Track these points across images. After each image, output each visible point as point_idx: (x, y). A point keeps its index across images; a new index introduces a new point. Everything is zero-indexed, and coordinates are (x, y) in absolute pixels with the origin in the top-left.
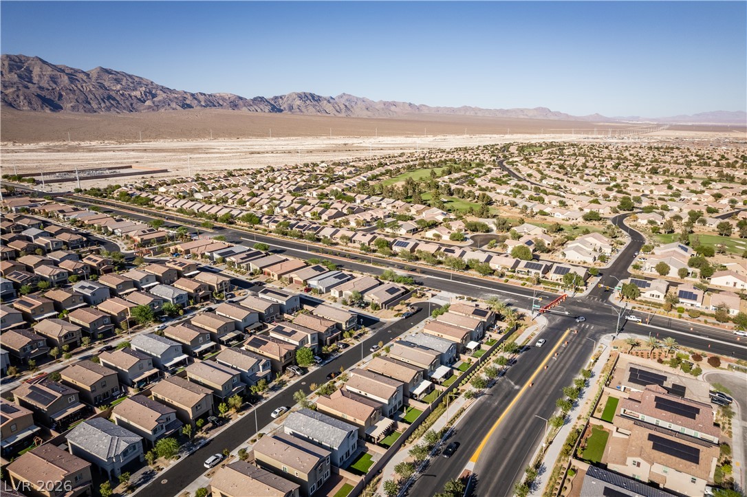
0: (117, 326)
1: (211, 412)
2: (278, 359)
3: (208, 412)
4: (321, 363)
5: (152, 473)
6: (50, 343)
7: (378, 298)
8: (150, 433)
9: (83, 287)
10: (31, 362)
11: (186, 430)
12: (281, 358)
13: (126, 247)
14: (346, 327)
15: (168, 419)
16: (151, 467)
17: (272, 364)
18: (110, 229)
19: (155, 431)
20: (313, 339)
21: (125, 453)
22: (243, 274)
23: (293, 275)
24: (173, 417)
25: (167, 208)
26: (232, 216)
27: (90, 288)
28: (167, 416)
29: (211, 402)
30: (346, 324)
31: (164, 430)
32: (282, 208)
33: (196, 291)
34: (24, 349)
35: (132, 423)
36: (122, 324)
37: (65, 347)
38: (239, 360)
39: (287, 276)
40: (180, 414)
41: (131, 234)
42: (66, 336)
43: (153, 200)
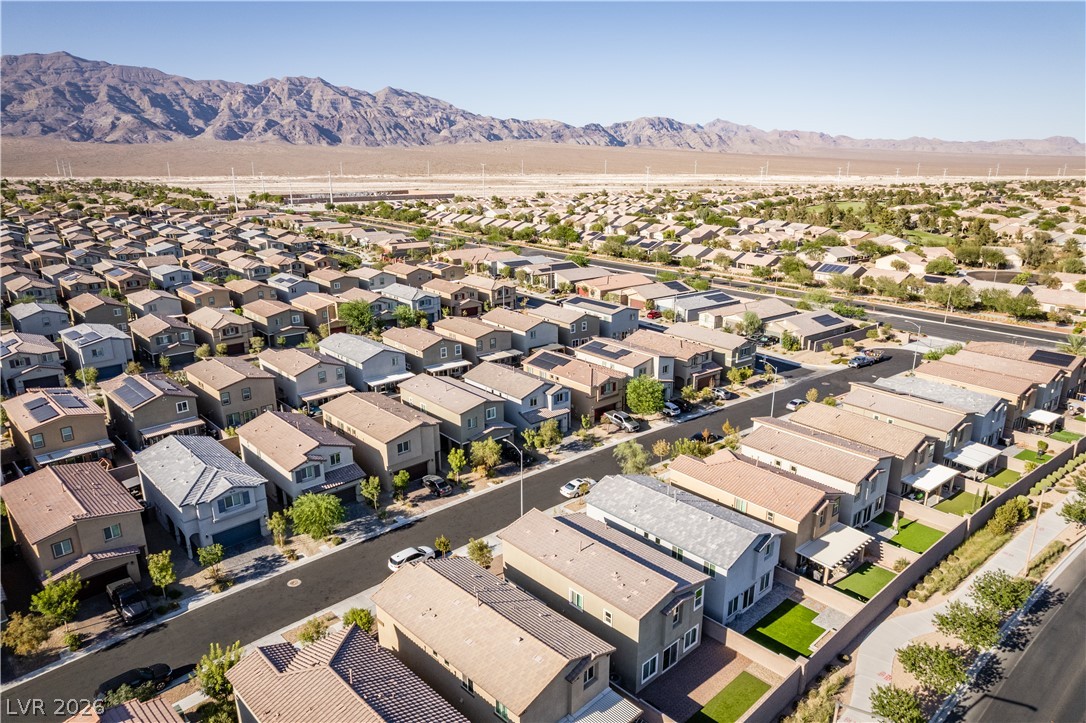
0: (314, 330)
1: (432, 466)
2: (587, 389)
3: (425, 464)
4: (677, 417)
5: (277, 560)
6: (200, 337)
7: (797, 328)
8: (289, 476)
9: (281, 281)
10: (164, 362)
11: (368, 489)
12: (594, 388)
13: (370, 259)
14: (733, 362)
15: (335, 459)
16: (278, 549)
17: (575, 400)
18: (354, 239)
19: (300, 474)
20: (665, 369)
21: (224, 503)
22: (542, 291)
23: (626, 292)
24: (347, 458)
25: (442, 224)
26: (536, 233)
27: (290, 280)
28: (334, 451)
29: (433, 444)
30: (734, 356)
31: (321, 479)
32: (615, 228)
33: (456, 296)
34: (157, 338)
35: (264, 457)
36: (322, 328)
37: (220, 347)
39: (618, 292)
40: (365, 459)
41: (379, 244)
42: (225, 331)
43: (425, 215)
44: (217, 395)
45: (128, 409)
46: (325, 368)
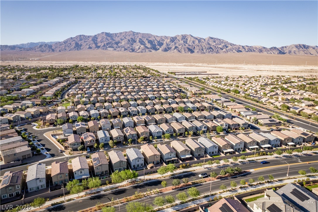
0: (173, 111)
1: (183, 134)
2: (210, 127)
3: (183, 133)
4: (226, 133)
5: (163, 140)
6: (156, 110)
7: (263, 122)
8: (165, 131)
9: (170, 100)
10: (150, 113)
11: (174, 135)
13: (189, 94)
14: (242, 126)
15: (171, 130)
16: (163, 139)
17: (208, 128)
18: (187, 89)
19: (166, 131)
20: (226, 126)
21: (158, 133)
22: (220, 107)
23: (236, 109)
24: (172, 130)
25: (210, 85)
26: (230, 90)
27: (171, 101)
28: (171, 129)
29: (184, 130)
30: (242, 125)
31: (169, 132)
32: (252, 90)
33: (200, 107)
34: (150, 110)
35: (163, 129)
36: (175, 111)
37: (159, 112)
38: (198, 124)
39: (234, 109)
40: (175, 131)
41: (192, 91)
42: (160, 110)
43: (206, 82)
44: (158, 120)
45: (147, 120)
46: (173, 118)
